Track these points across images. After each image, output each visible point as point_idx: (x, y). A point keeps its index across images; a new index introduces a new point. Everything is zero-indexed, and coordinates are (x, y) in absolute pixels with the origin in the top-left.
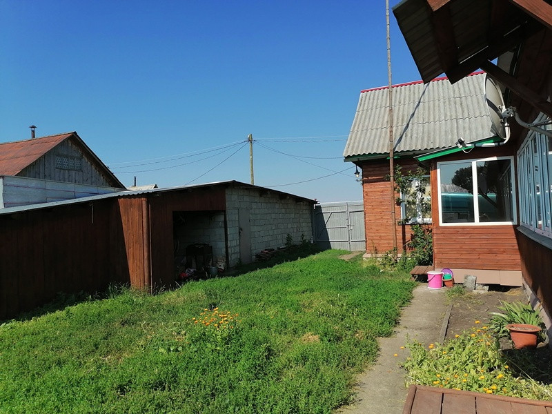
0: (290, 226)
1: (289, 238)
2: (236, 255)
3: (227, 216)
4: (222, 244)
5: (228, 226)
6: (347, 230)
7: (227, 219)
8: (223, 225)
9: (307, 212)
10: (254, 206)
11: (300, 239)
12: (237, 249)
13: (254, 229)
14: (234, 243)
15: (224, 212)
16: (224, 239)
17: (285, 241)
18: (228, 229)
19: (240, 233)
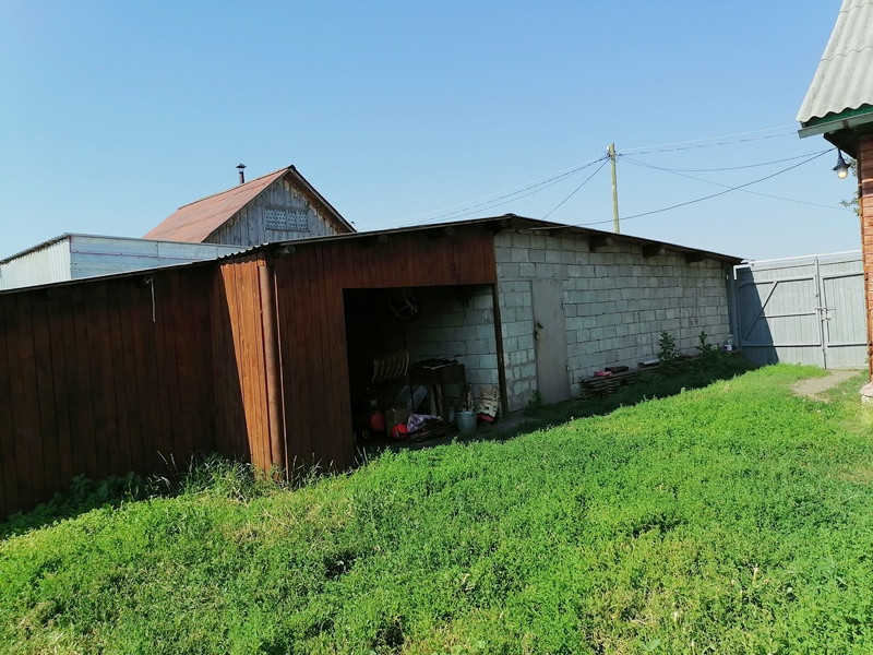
0: (671, 314)
1: (667, 342)
2: (525, 385)
3: (501, 296)
4: (491, 361)
5: (502, 319)
6: (815, 320)
7: (501, 303)
8: (492, 318)
9: (717, 282)
10: (574, 272)
11: (697, 342)
12: (530, 370)
13: (575, 324)
14: (520, 357)
15: (491, 286)
16: (493, 348)
17: (658, 349)
18: (504, 327)
19: (536, 333)
